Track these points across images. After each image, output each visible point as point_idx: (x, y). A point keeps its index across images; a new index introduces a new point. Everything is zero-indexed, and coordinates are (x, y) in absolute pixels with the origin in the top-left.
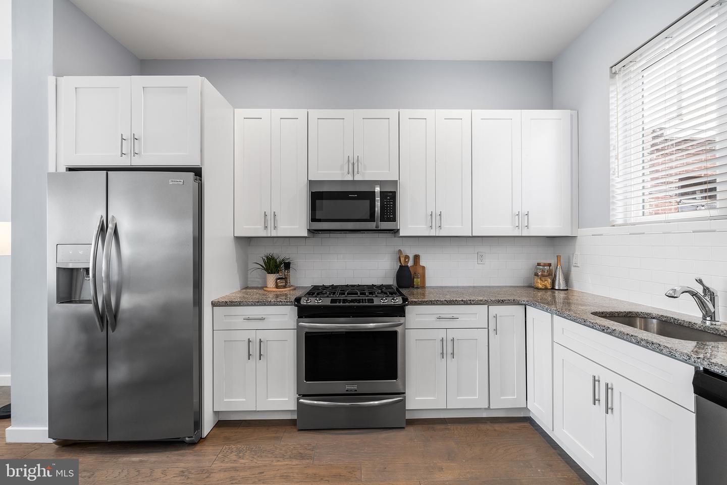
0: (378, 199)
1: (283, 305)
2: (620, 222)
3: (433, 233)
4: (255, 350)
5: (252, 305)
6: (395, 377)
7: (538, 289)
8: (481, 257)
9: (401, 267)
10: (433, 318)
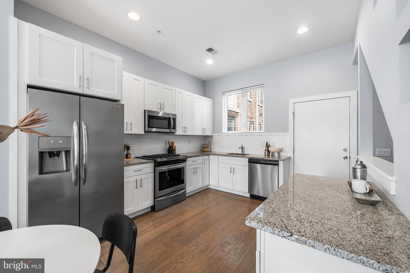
0: (172, 120)
1: (149, 163)
2: (223, 132)
3: (184, 134)
4: (139, 184)
5: (137, 164)
6: (184, 183)
7: (205, 152)
8: (190, 142)
9: (170, 146)
10: (191, 162)
